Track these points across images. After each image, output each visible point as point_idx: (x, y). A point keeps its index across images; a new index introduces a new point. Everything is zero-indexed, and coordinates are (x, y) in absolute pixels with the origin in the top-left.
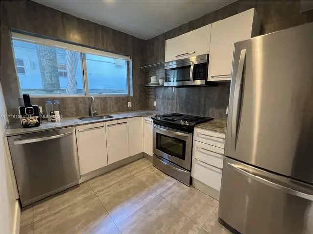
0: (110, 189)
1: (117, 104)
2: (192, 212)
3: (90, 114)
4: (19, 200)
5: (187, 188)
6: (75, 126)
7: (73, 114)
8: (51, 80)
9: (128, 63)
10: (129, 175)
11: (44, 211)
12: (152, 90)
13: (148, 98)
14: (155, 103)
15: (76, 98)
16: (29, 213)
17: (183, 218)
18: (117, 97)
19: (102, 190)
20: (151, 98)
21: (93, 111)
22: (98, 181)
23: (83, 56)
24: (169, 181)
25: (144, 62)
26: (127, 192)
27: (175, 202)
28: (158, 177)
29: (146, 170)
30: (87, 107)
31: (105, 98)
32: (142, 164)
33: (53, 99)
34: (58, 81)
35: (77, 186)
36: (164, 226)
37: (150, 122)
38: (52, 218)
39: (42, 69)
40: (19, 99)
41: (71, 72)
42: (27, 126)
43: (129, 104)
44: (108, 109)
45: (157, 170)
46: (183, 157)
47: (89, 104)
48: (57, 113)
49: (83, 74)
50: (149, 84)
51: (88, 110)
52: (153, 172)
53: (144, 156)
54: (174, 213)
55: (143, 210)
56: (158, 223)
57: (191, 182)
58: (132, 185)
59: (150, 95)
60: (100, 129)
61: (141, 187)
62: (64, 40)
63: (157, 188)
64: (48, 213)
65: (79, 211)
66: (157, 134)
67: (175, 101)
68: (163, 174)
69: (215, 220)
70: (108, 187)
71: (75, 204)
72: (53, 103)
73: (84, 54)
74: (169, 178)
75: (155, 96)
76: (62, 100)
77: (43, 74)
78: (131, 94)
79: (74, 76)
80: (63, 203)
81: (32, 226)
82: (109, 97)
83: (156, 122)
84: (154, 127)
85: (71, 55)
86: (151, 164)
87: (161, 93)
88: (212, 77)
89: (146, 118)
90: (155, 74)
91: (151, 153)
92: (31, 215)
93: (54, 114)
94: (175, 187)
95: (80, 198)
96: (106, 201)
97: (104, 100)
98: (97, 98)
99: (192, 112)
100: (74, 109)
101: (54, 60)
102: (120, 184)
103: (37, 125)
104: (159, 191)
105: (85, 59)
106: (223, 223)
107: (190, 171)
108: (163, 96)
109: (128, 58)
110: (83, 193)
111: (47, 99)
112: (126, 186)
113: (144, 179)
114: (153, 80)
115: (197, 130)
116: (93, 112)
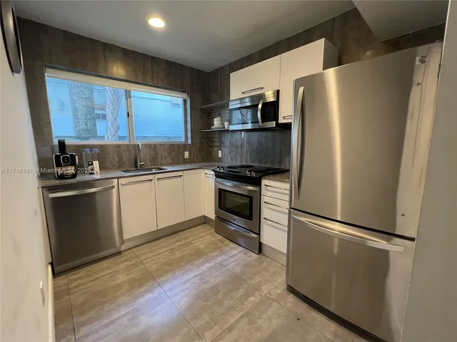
0: (159, 256)
1: (170, 154)
2: (257, 279)
3: (136, 166)
4: (52, 264)
5: (255, 256)
6: (118, 178)
7: (114, 166)
8: (86, 124)
9: (185, 101)
10: (183, 242)
11: (81, 278)
12: (216, 136)
13: (212, 147)
14: (220, 152)
15: (119, 146)
16: (63, 280)
17: (245, 286)
18: (171, 145)
19: (150, 257)
20: (216, 147)
21: (140, 162)
22: (145, 249)
23: (128, 95)
24: (233, 248)
25: (207, 99)
26: (181, 259)
27: (238, 270)
28: (220, 245)
29: (206, 237)
30: (133, 157)
31: (155, 145)
32: (202, 230)
33: (92, 147)
34: (95, 125)
35: (119, 253)
36: (221, 294)
37: (211, 176)
38: (90, 284)
39: (75, 110)
40: (53, 147)
41: (112, 113)
42: (62, 177)
43: (187, 154)
44: (159, 160)
45: (220, 237)
46: (250, 218)
47: (135, 153)
48: (96, 163)
49: (128, 115)
50: (212, 128)
51: (133, 161)
52: (214, 239)
53: (204, 220)
54: (236, 281)
55: (198, 278)
56: (215, 290)
57: (260, 248)
58: (186, 252)
59: (213, 142)
60: (148, 183)
61: (198, 254)
62: (105, 75)
63: (217, 256)
64: (85, 280)
65: (122, 278)
66: (220, 190)
67: (245, 150)
68: (227, 241)
69: (283, 288)
70: (156, 255)
71: (116, 271)
72: (91, 151)
73: (130, 91)
74: (234, 245)
75: (221, 143)
76: (102, 147)
77: (76, 116)
78: (189, 142)
79: (115, 119)
80: (103, 270)
81: (68, 292)
82: (160, 145)
83: (218, 175)
84: (216, 182)
85: (113, 92)
86: (214, 230)
87: (227, 139)
88: (284, 117)
89: (207, 171)
90: (220, 115)
91: (212, 216)
92: (66, 281)
93: (92, 164)
94: (241, 255)
95: (122, 266)
96: (154, 268)
97: (154, 148)
98: (145, 146)
99: (266, 163)
100: (117, 159)
101: (90, 99)
102: (172, 251)
103: (74, 176)
104: (220, 259)
105: (130, 97)
106: (291, 290)
107: (259, 234)
108: (230, 143)
109: (185, 96)
110: (126, 261)
111: (85, 146)
112: (178, 254)
113: (202, 246)
114: (217, 122)
115: (264, 182)
116: (139, 164)
